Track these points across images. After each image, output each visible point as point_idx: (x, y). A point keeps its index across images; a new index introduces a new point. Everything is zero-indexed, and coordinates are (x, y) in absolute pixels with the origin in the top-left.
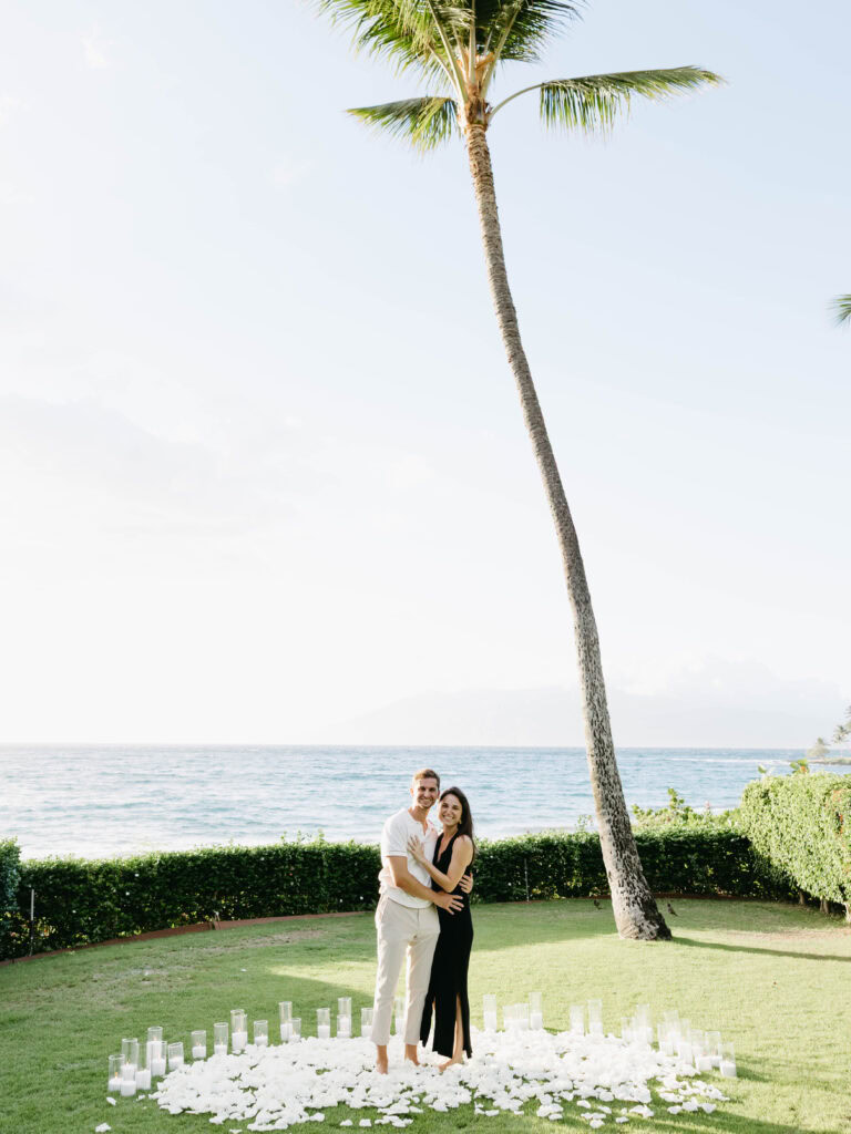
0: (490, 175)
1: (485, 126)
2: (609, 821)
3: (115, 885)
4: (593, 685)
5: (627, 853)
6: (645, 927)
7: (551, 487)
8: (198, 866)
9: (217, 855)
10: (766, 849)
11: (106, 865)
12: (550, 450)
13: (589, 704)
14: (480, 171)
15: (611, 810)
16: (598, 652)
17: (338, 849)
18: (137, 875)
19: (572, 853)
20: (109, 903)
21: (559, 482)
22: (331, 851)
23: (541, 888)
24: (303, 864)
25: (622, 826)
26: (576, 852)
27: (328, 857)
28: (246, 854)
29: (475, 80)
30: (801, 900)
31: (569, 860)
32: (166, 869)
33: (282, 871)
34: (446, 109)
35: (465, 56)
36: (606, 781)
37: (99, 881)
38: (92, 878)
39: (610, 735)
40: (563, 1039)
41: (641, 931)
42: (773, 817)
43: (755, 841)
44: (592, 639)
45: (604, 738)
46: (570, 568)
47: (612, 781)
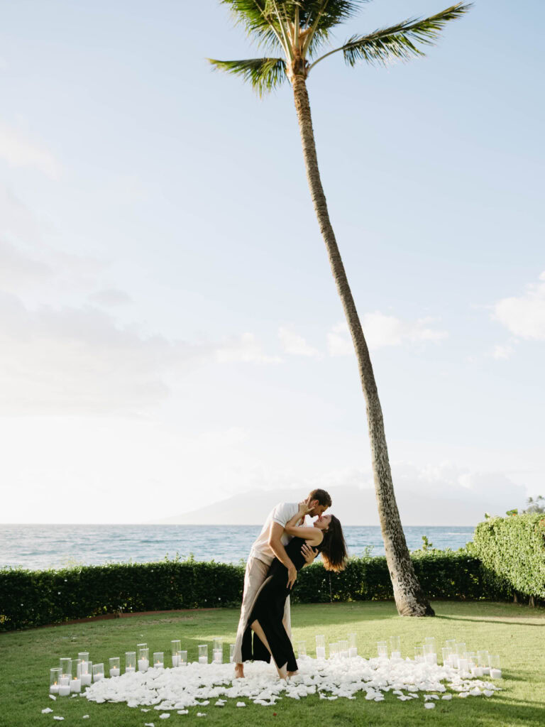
0: (308, 109)
1: (305, 76)
2: (391, 538)
3: (50, 587)
4: (379, 447)
5: (404, 559)
6: (417, 608)
7: (350, 316)
8: (108, 575)
9: (121, 568)
10: (491, 566)
11: (44, 574)
12: (350, 291)
13: (377, 460)
14: (302, 106)
15: (392, 531)
16: (382, 425)
17: (204, 565)
18: (66, 581)
19: (361, 571)
20: (46, 599)
21: (356, 312)
22: (198, 566)
23: (340, 594)
24: (180, 575)
25: (400, 541)
26: (364, 570)
27: (197, 571)
28: (141, 567)
29: (298, 45)
30: (516, 600)
31: (359, 576)
32: (86, 577)
33: (166, 579)
34: (278, 64)
35: (292, 29)
36: (389, 511)
37: (40, 584)
38: (35, 582)
39: (391, 480)
40: (374, 661)
41: (414, 610)
42: (497, 543)
43: (484, 560)
44: (379, 416)
45: (387, 483)
46: (363, 369)
47: (393, 511)
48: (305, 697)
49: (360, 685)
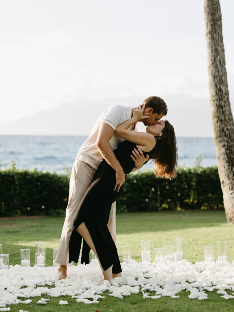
2: (224, 146)
4: (216, 49)
13: (213, 64)
15: (226, 138)
17: (26, 174)
19: (191, 180)
22: (21, 174)
23: (168, 203)
26: (194, 179)
27: (19, 179)
36: (223, 119)
40: (199, 264)
48: (128, 296)
49: (184, 286)
